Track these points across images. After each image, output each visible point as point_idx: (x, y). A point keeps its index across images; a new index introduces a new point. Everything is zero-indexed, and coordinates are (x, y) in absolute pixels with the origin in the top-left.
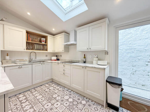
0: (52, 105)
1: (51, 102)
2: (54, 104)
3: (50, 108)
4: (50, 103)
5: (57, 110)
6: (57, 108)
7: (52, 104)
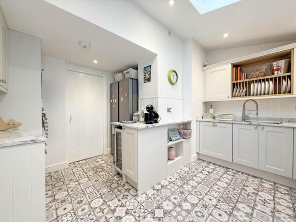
0: (215, 206)
1: (221, 203)
2: (219, 209)
3: (207, 204)
4: (219, 202)
5: (208, 216)
6: (210, 216)
7: (217, 205)
